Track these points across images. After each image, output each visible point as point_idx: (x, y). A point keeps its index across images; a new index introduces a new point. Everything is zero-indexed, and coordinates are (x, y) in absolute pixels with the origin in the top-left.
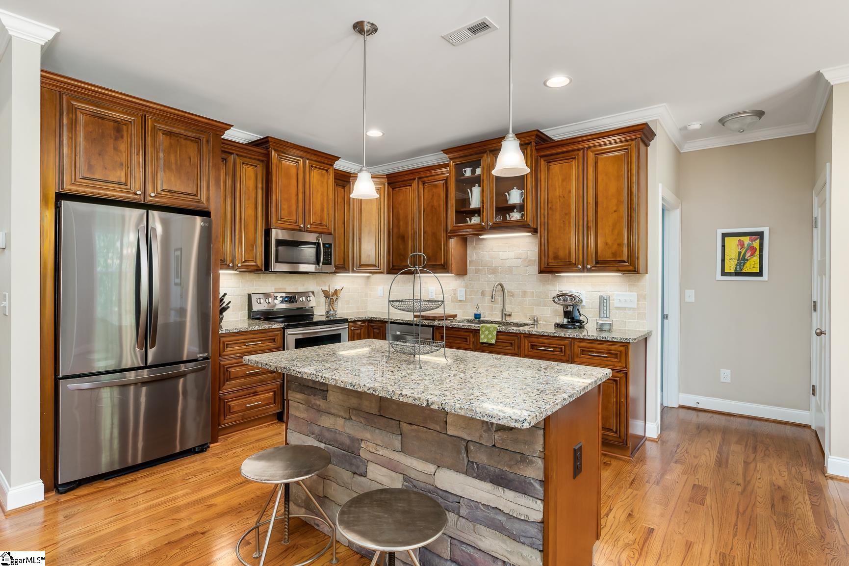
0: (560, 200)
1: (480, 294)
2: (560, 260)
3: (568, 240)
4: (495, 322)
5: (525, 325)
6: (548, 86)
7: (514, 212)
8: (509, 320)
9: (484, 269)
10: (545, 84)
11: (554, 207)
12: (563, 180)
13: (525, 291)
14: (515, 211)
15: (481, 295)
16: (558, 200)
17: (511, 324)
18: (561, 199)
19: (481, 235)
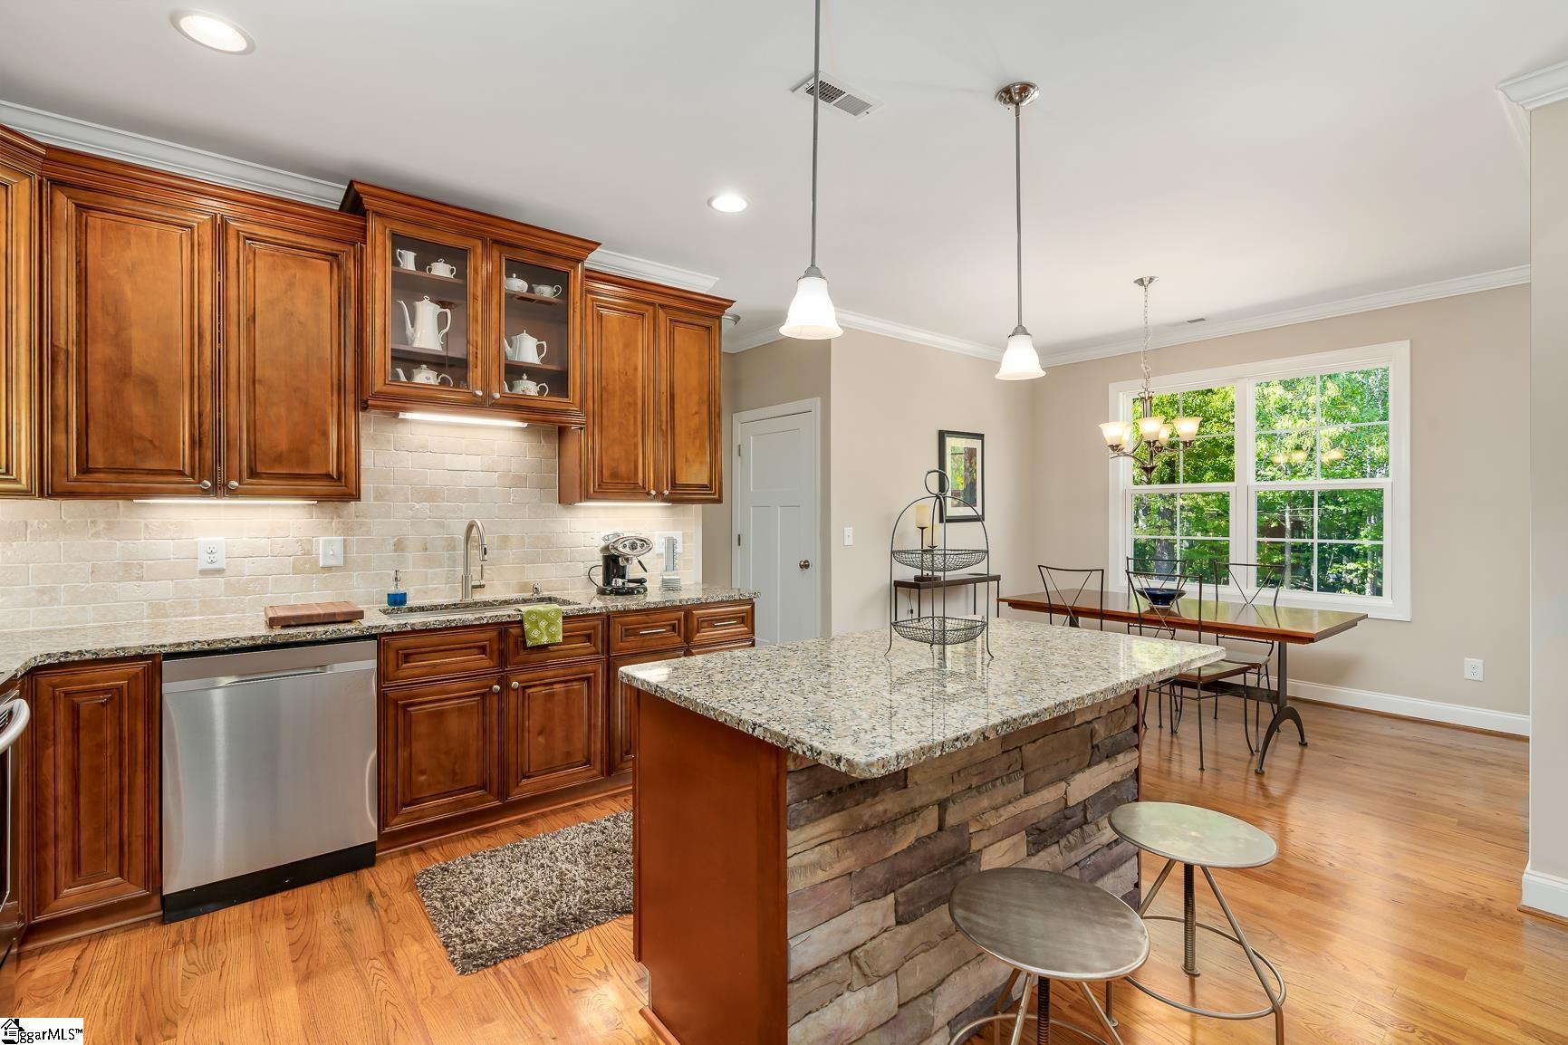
0: (619, 377)
1: (393, 548)
2: (622, 480)
3: (633, 448)
4: (455, 605)
5: (506, 603)
6: (713, 208)
7: (522, 379)
8: (479, 596)
9: (402, 488)
10: (709, 202)
11: (610, 387)
12: (626, 346)
13: (507, 537)
14: (525, 377)
15: (396, 551)
16: (617, 377)
17: (493, 605)
18: (621, 376)
19: (405, 410)
